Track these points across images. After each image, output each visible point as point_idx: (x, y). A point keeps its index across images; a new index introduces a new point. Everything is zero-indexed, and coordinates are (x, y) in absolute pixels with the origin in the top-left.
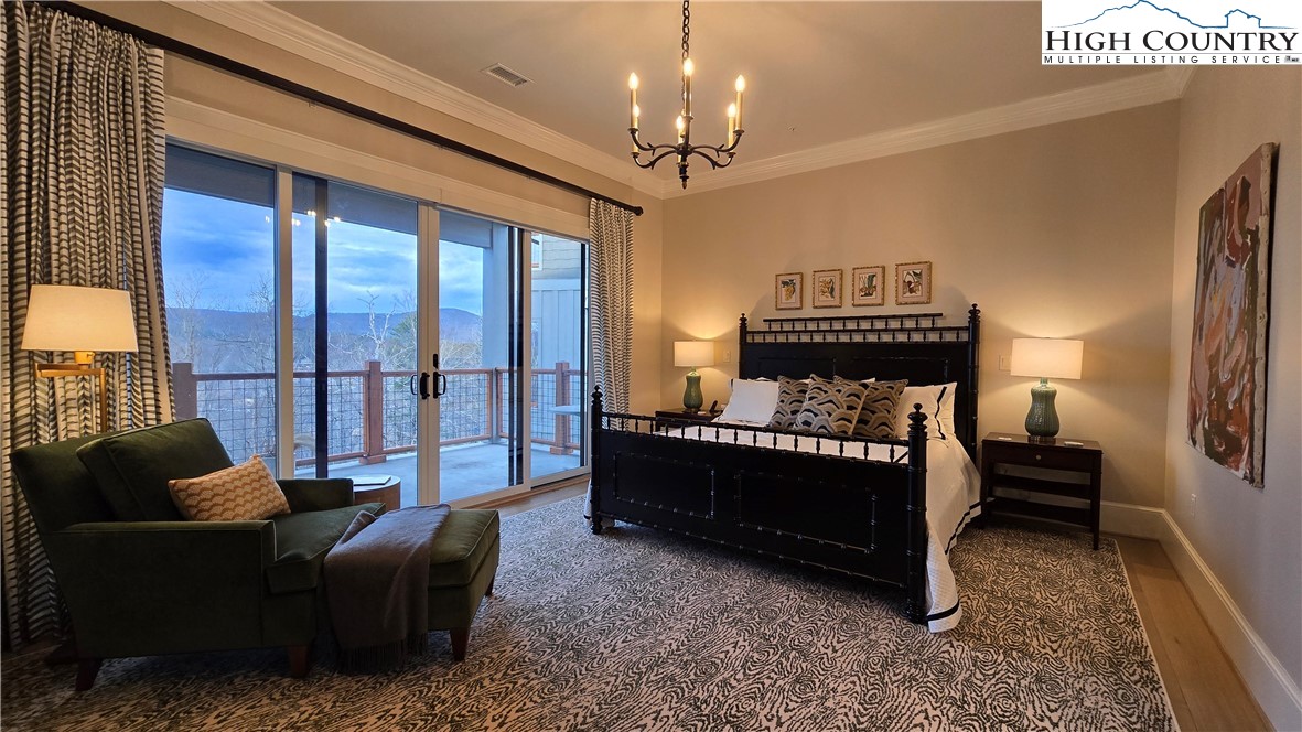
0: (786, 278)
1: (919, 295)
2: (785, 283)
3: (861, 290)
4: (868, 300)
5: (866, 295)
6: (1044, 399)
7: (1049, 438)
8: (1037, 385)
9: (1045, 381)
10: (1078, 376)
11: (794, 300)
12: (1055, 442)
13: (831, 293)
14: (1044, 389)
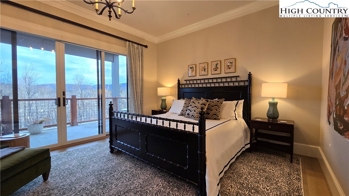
0: (191, 66)
1: (232, 70)
2: (191, 68)
3: (214, 69)
4: (216, 72)
5: (215, 71)
6: (273, 105)
7: (275, 120)
8: (271, 100)
9: (273, 98)
10: (286, 97)
11: (194, 74)
12: (277, 121)
13: (205, 70)
14: (273, 102)
